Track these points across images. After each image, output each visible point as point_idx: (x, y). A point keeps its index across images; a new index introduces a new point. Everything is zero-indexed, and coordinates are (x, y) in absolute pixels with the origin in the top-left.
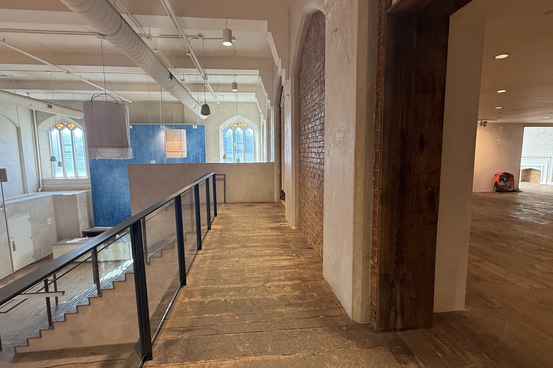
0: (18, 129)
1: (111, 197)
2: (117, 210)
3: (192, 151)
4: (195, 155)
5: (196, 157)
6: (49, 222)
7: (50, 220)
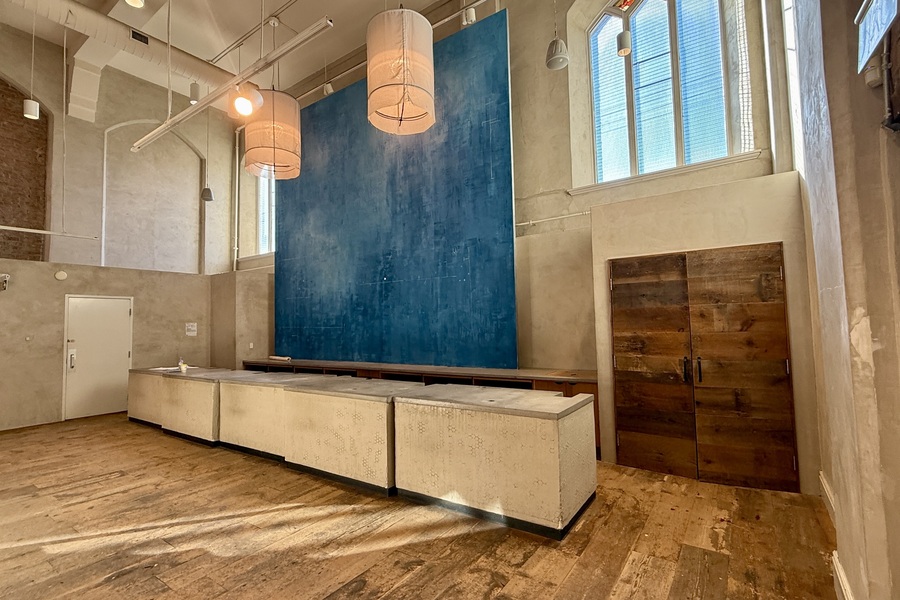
0: (202, 162)
1: (301, 283)
2: (309, 315)
3: (467, 113)
4: (476, 123)
5: (481, 128)
6: (189, 330)
7: (195, 328)
